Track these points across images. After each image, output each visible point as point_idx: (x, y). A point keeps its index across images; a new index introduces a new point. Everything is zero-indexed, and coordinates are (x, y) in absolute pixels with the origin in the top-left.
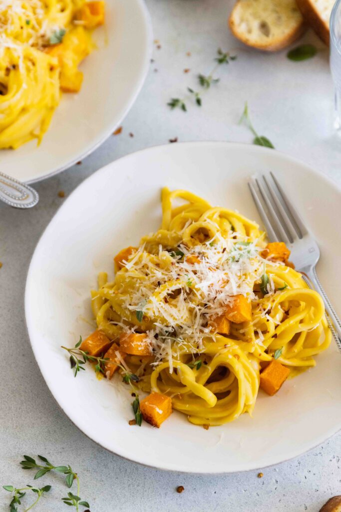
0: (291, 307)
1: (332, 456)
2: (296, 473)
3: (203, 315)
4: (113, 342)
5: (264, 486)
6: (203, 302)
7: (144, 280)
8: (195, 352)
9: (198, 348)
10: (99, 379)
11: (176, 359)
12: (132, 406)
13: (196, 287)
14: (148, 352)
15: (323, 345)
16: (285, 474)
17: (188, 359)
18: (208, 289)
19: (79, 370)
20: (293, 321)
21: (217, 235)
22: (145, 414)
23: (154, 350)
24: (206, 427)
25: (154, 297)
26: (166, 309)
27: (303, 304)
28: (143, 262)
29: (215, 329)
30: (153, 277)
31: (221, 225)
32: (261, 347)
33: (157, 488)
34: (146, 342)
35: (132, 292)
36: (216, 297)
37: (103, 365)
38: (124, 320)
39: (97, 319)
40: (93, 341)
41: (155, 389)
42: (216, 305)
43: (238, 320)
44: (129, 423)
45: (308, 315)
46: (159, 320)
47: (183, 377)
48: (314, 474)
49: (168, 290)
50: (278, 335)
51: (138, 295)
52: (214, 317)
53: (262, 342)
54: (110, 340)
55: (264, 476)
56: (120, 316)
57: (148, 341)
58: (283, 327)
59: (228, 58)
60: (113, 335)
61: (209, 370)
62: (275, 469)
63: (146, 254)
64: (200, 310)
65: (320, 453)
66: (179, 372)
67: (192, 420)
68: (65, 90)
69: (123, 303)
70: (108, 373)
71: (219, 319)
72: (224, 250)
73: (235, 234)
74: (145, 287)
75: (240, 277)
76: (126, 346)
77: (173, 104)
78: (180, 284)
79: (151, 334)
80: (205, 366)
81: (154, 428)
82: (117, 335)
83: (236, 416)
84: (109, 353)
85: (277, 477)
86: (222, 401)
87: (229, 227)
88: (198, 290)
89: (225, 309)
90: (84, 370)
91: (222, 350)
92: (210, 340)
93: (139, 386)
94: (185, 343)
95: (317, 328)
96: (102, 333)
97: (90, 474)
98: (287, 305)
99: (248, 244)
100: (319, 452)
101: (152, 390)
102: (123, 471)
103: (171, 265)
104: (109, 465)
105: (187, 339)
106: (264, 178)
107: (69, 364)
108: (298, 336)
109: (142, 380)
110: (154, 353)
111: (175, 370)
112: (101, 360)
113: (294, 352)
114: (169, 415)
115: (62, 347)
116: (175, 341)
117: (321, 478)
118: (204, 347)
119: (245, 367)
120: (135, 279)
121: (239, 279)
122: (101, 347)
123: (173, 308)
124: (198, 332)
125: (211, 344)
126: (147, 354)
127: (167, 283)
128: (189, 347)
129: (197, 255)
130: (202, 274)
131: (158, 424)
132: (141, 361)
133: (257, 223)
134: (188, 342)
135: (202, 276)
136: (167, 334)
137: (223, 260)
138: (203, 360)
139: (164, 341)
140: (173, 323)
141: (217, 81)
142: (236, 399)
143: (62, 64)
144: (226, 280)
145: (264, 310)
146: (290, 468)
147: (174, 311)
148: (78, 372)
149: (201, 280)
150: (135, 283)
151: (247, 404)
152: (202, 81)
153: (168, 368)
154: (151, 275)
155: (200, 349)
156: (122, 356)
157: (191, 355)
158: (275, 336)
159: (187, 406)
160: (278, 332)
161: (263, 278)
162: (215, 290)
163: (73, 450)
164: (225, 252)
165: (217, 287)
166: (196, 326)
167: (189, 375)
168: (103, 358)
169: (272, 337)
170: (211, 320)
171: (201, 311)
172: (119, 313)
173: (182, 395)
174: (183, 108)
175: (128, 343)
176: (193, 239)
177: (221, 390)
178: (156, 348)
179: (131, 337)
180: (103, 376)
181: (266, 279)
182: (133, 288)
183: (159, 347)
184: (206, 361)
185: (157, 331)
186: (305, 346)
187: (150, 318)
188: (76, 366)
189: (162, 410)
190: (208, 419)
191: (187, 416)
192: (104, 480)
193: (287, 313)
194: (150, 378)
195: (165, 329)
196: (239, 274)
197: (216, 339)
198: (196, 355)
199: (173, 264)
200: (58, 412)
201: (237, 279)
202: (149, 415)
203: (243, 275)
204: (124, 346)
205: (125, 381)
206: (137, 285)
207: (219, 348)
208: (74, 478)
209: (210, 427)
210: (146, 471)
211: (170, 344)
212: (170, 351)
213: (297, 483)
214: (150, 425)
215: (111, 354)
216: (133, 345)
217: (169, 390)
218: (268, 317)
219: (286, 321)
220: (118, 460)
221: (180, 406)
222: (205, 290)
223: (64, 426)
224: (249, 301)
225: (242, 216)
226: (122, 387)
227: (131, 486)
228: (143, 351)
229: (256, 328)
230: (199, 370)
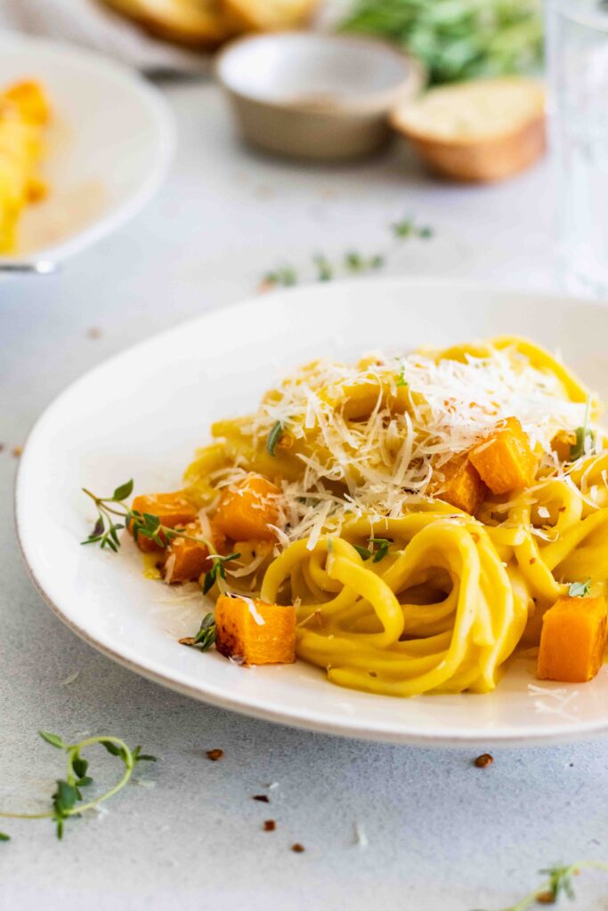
3: (419, 460)
8: (379, 525)
9: (388, 514)
10: (147, 578)
11: (332, 534)
17: (360, 539)
18: (442, 405)
26: (336, 428)
29: (437, 488)
34: (272, 500)
42: (453, 436)
44: (180, 642)
46: (314, 454)
52: (444, 460)
57: (281, 500)
60: (206, 502)
67: (334, 673)
70: (171, 563)
71: (453, 465)
79: (292, 492)
84: (187, 527)
92: (419, 507)
94: (362, 507)
115: (85, 490)
118: (401, 516)
123: (353, 433)
124: (398, 493)
128: (367, 514)
132: (254, 552)
139: (316, 503)
140: (343, 462)
147: (352, 439)
170: (434, 468)
171: (417, 450)
180: (158, 574)
183: (301, 516)
187: (294, 440)
189: (265, 621)
190: (374, 675)
191: (324, 670)
195: (322, 472)
202: (230, 629)
211: (327, 509)
212: (321, 521)
215: (193, 529)
221: (314, 641)
222: (436, 408)
229: (535, 501)
230: (377, 564)
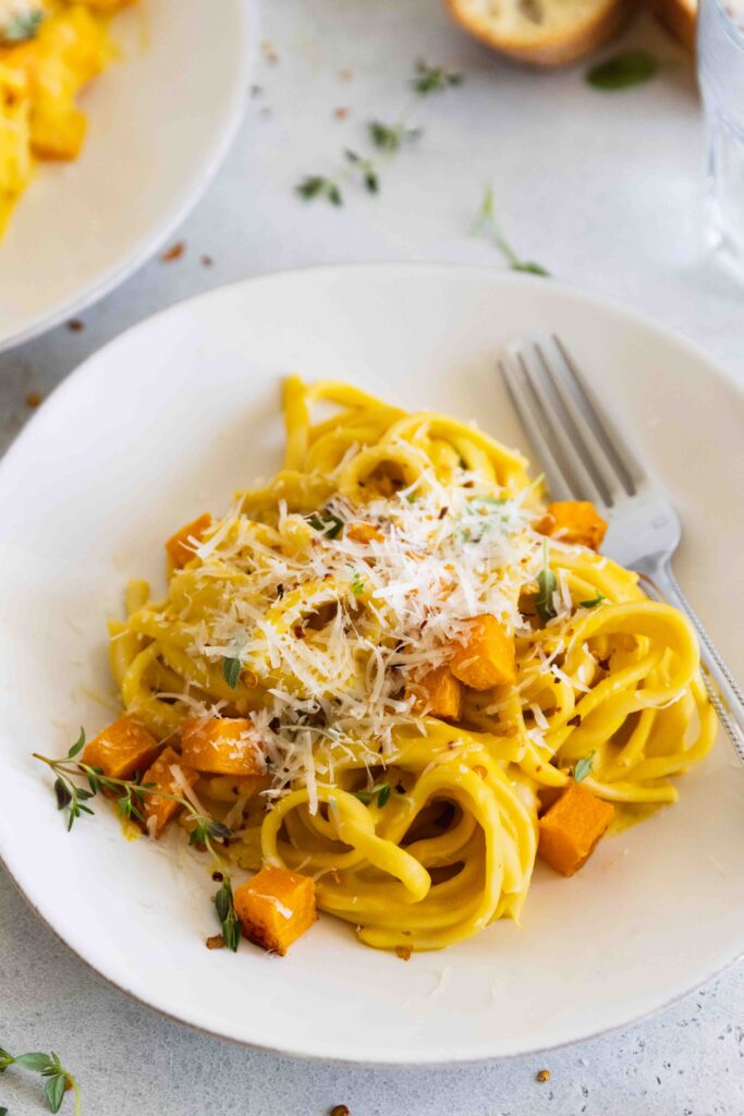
0: (614, 651)
1: (725, 1027)
2: (635, 1071)
3: (393, 670)
4: (163, 747)
5: (553, 1102)
6: (392, 635)
7: (243, 583)
8: (374, 762)
9: (381, 750)
10: (130, 839)
11: (327, 782)
12: (213, 905)
13: (375, 595)
14: (254, 766)
15: (696, 748)
16: (605, 1071)
17: (356, 780)
18: (404, 602)
19: (78, 815)
20: (618, 683)
21: (425, 476)
22: (249, 922)
23: (268, 760)
24: (403, 952)
25: (269, 622)
26: (299, 653)
27: (644, 643)
28: (241, 542)
29: (423, 705)
30: (264, 574)
31: (433, 456)
32: (540, 749)
33: (280, 1112)
34: (248, 739)
35: (212, 615)
36: (425, 623)
37: (139, 800)
38: (192, 687)
39: (125, 687)
40: (113, 741)
41: (272, 860)
42: (427, 642)
43: (482, 680)
44: (208, 945)
45: (654, 672)
46: (281, 683)
47: (342, 825)
48: (681, 1072)
49: (305, 603)
50: (582, 719)
51: (228, 620)
52: (422, 673)
53: (544, 737)
54: (158, 740)
55: (551, 1078)
56: (181, 679)
57: (255, 737)
58: (594, 699)
59: (443, 80)
60: (164, 727)
61: (409, 805)
62: (580, 1061)
63: (245, 523)
64: (385, 655)
65: (694, 1020)
66: (334, 813)
67: (368, 936)
68: (45, 154)
69: (191, 644)
70: (152, 822)
71: (433, 677)
72: (444, 512)
73: (468, 477)
74: (245, 599)
75: (484, 577)
76: (197, 750)
77: (310, 189)
78: (333, 588)
79: (263, 720)
80: (398, 796)
81: (272, 957)
82: (176, 727)
83: (480, 922)
84: (155, 772)
85: (584, 1079)
86: (443, 888)
87: (453, 460)
88: (380, 604)
89: (448, 651)
90: (92, 813)
91: (442, 756)
92: (410, 731)
93: (232, 856)
94: (349, 740)
95: (681, 699)
96: (138, 722)
97: (107, 1079)
98: (603, 645)
99: (502, 501)
100: (691, 1018)
101: (265, 862)
102: (192, 1070)
103: (310, 545)
104: (156, 1055)
105: (354, 732)
106: (538, 350)
107: (53, 800)
108: (633, 720)
109: (238, 840)
110: (269, 767)
111: (324, 809)
112: (136, 788)
113: (624, 765)
114: (311, 925)
115: (35, 755)
116: (321, 737)
117: (698, 1080)
118: (396, 749)
119: (501, 798)
120: (220, 583)
121: (484, 581)
122: (135, 756)
123: (317, 651)
124: (382, 714)
125: (415, 741)
126: (253, 771)
127: (300, 588)
128: (357, 749)
129: (375, 523)
130: (389, 566)
131: (280, 947)
132: (235, 791)
133: (523, 454)
134: (356, 738)
135: (389, 570)
136: (302, 719)
137: (442, 537)
138: (395, 783)
139: (293, 736)
140: (316, 689)
141: (415, 134)
142: (478, 883)
143: (35, 91)
144: (449, 583)
145: (548, 655)
146: (619, 1057)
147: (318, 659)
148: (75, 819)
149: (386, 579)
150: (220, 593)
151: (506, 892)
152: (380, 136)
153: (305, 805)
154: (259, 571)
155: (385, 753)
156: (187, 777)
157: (365, 769)
158: (575, 721)
159: (355, 899)
160: (584, 711)
161: (541, 580)
162: (422, 607)
163: (64, 1019)
164: (446, 517)
165: (428, 599)
166: (374, 698)
167: (358, 820)
168: (138, 784)
169: (569, 723)
170: (413, 681)
171: (389, 660)
172: (179, 670)
173: (341, 873)
174: (335, 198)
175: (204, 743)
176: (364, 490)
177: (440, 860)
178: (275, 756)
179: (209, 727)
180: (139, 830)
181: (549, 583)
182: (215, 604)
183: (281, 752)
184: (403, 785)
185: (277, 713)
186: (651, 751)
187: (260, 677)
188: (72, 804)
189: (291, 909)
190: (408, 933)
191: (352, 926)
192: (144, 1092)
193: (604, 666)
194: (260, 835)
195: (298, 705)
196: (481, 569)
197: (428, 728)
198: (378, 771)
199: (314, 543)
200: (26, 925)
201: (476, 581)
202: (258, 923)
203: (492, 571)
204: (192, 752)
205: (197, 843)
206: (226, 596)
207: (435, 750)
208: (68, 1086)
209: (413, 955)
210: (251, 1068)
211: (310, 744)
212: (309, 762)
213: (638, 1095)
214: (259, 950)
215: (161, 774)
216: (215, 745)
217: (307, 860)
218: (558, 673)
219: (602, 683)
220: (179, 1041)
221: (337, 902)
222: (398, 606)
223: (39, 959)
224: (509, 633)
225: (484, 438)
226: (188, 856)
227: (214, 1105)
228: (241, 764)
229: (526, 701)
230: (383, 808)
